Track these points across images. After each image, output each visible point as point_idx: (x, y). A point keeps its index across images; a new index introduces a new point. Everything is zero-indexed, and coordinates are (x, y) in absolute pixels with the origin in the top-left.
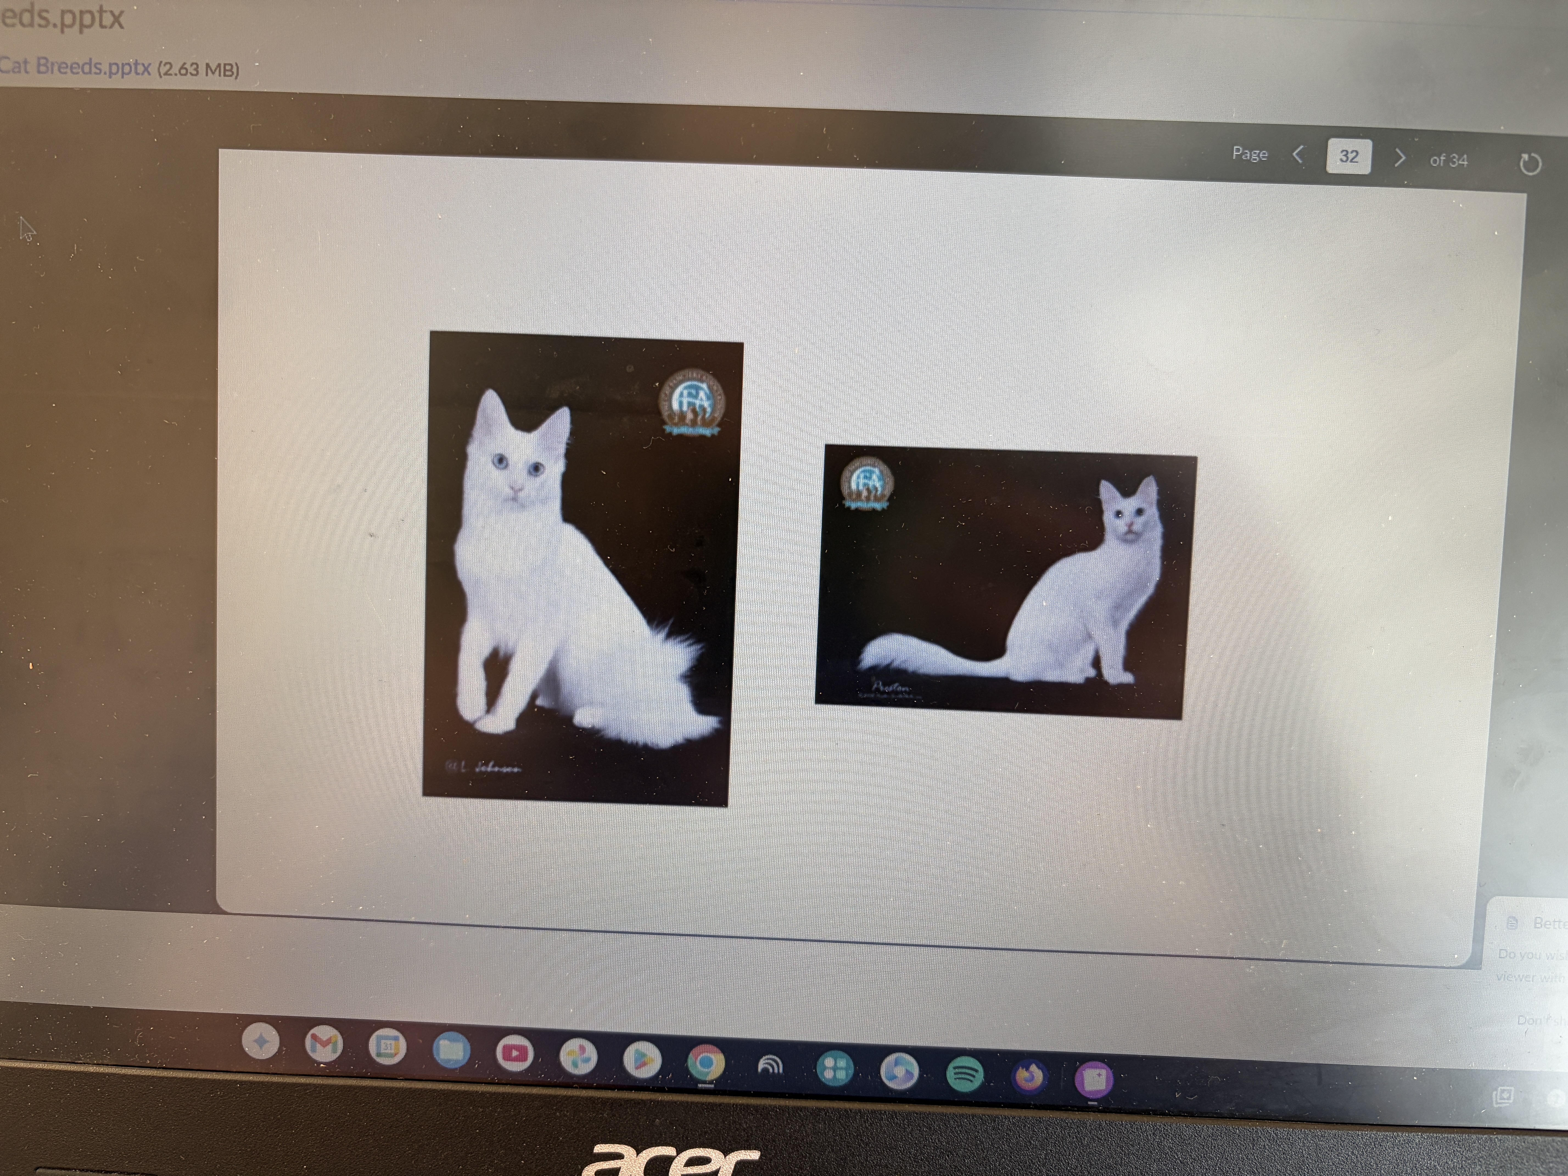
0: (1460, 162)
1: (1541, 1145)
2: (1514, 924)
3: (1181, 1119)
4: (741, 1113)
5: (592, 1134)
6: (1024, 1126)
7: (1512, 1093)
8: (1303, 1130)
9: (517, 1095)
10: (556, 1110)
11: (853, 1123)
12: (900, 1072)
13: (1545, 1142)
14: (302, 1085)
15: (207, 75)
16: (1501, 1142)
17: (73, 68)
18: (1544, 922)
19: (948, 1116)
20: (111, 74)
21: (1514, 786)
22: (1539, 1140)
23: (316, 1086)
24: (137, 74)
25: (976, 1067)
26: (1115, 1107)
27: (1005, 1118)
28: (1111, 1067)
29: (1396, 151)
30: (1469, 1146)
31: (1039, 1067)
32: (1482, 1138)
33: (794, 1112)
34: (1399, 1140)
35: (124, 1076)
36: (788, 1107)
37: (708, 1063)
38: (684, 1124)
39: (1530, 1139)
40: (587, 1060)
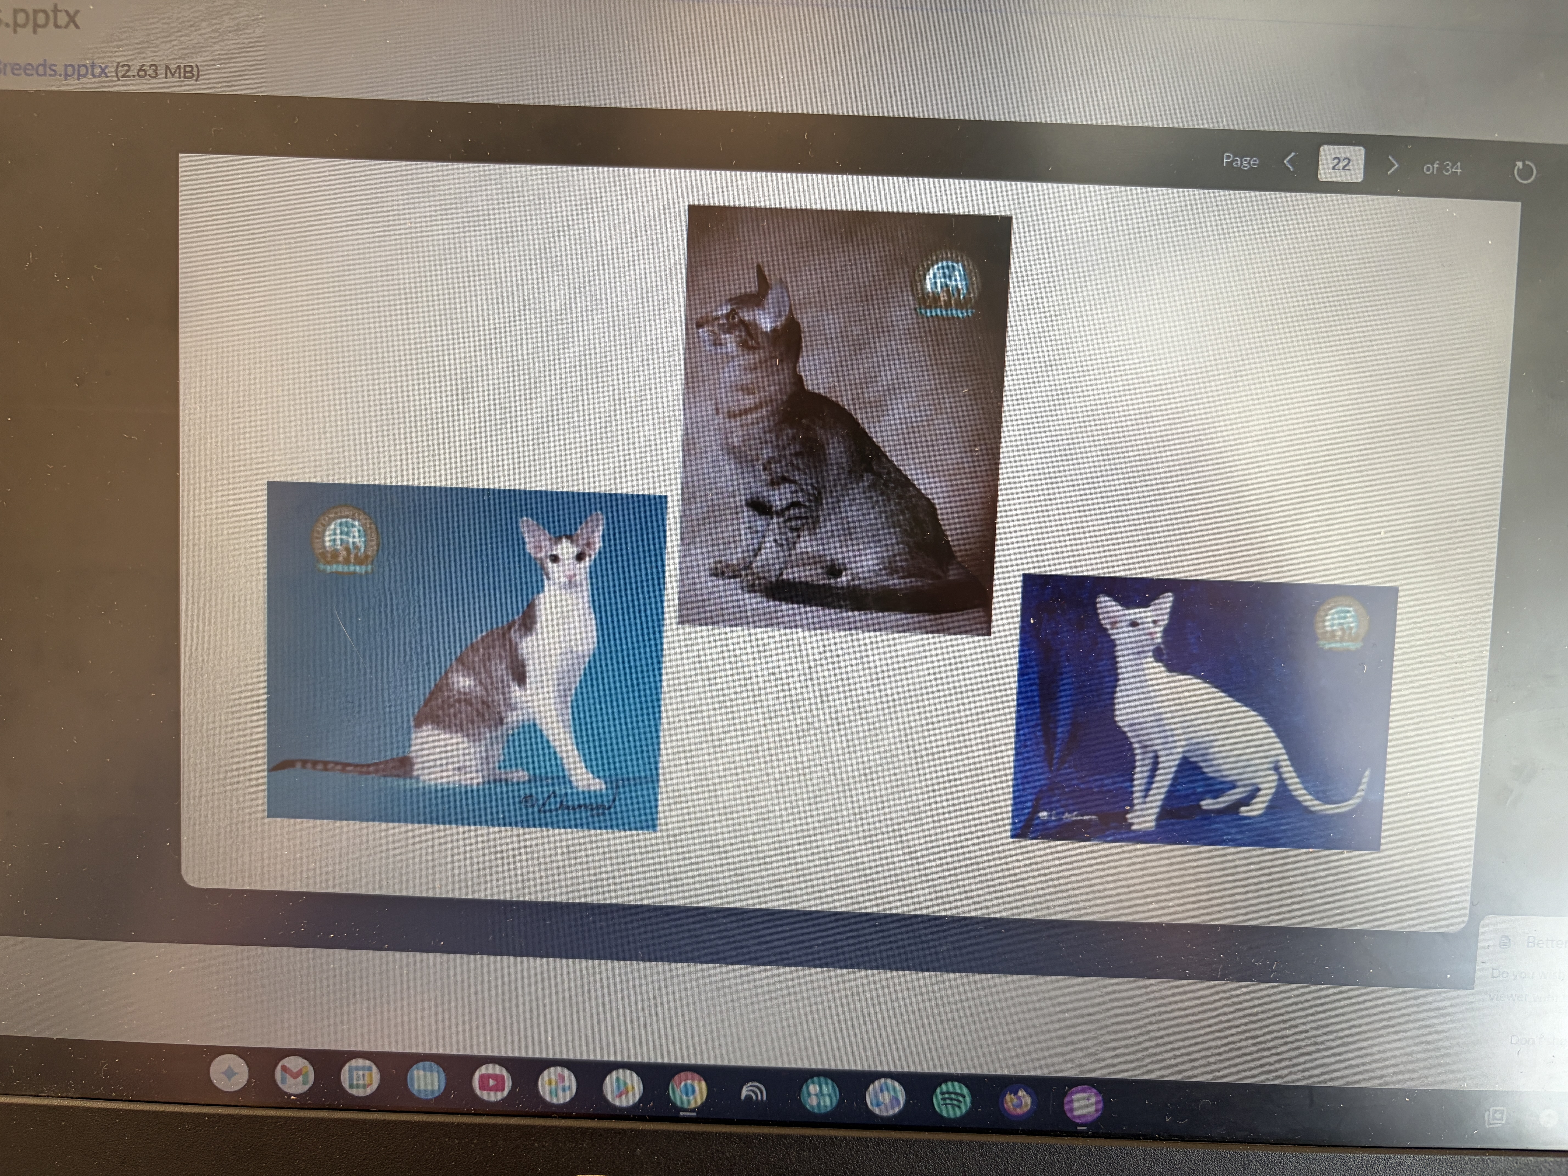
0: (1454, 170)
1: (1533, 1166)
2: (1506, 943)
3: (1171, 1144)
4: (724, 1141)
5: (572, 1165)
6: (1012, 1152)
7: (1505, 1113)
8: (1294, 1153)
9: (495, 1126)
10: (534, 1140)
11: (839, 1150)
12: (886, 1098)
13: (1538, 1162)
14: (272, 1117)
15: (166, 77)
16: (1493, 1163)
17: (26, 69)
18: (1536, 941)
19: (935, 1143)
20: (66, 75)
21: (1507, 804)
22: (1531, 1161)
23: (286, 1119)
24: (94, 76)
25: (963, 1092)
26: (1104, 1132)
27: (993, 1145)
28: (1100, 1092)
29: (1389, 160)
30: (1461, 1167)
31: (1027, 1093)
32: (1474, 1159)
33: (778, 1140)
34: (1391, 1162)
35: (88, 1109)
36: (772, 1135)
37: (689, 1091)
38: (666, 1153)
39: (1523, 1159)
40: (566, 1089)
